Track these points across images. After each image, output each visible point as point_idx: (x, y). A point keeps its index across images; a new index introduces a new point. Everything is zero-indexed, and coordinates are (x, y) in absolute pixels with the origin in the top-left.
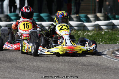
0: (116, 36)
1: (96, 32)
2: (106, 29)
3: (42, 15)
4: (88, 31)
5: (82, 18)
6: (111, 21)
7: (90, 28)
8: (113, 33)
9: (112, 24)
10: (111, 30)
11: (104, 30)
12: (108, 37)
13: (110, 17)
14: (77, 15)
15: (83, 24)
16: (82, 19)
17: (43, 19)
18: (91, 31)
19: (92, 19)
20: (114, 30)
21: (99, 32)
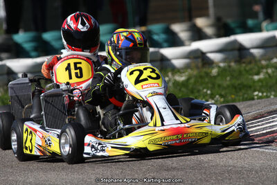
0: (250, 77)
1: (195, 72)
2: (221, 62)
3: (48, 36)
4: (175, 70)
5: (157, 34)
6: (232, 38)
7: (178, 63)
8: (242, 69)
9: (237, 46)
10: (236, 62)
11: (216, 63)
12: (228, 83)
13: (233, 25)
14: (143, 29)
15: (158, 52)
16: (156, 37)
17: (52, 46)
18: (182, 69)
19: (183, 35)
20: (244, 63)
21: (204, 70)
